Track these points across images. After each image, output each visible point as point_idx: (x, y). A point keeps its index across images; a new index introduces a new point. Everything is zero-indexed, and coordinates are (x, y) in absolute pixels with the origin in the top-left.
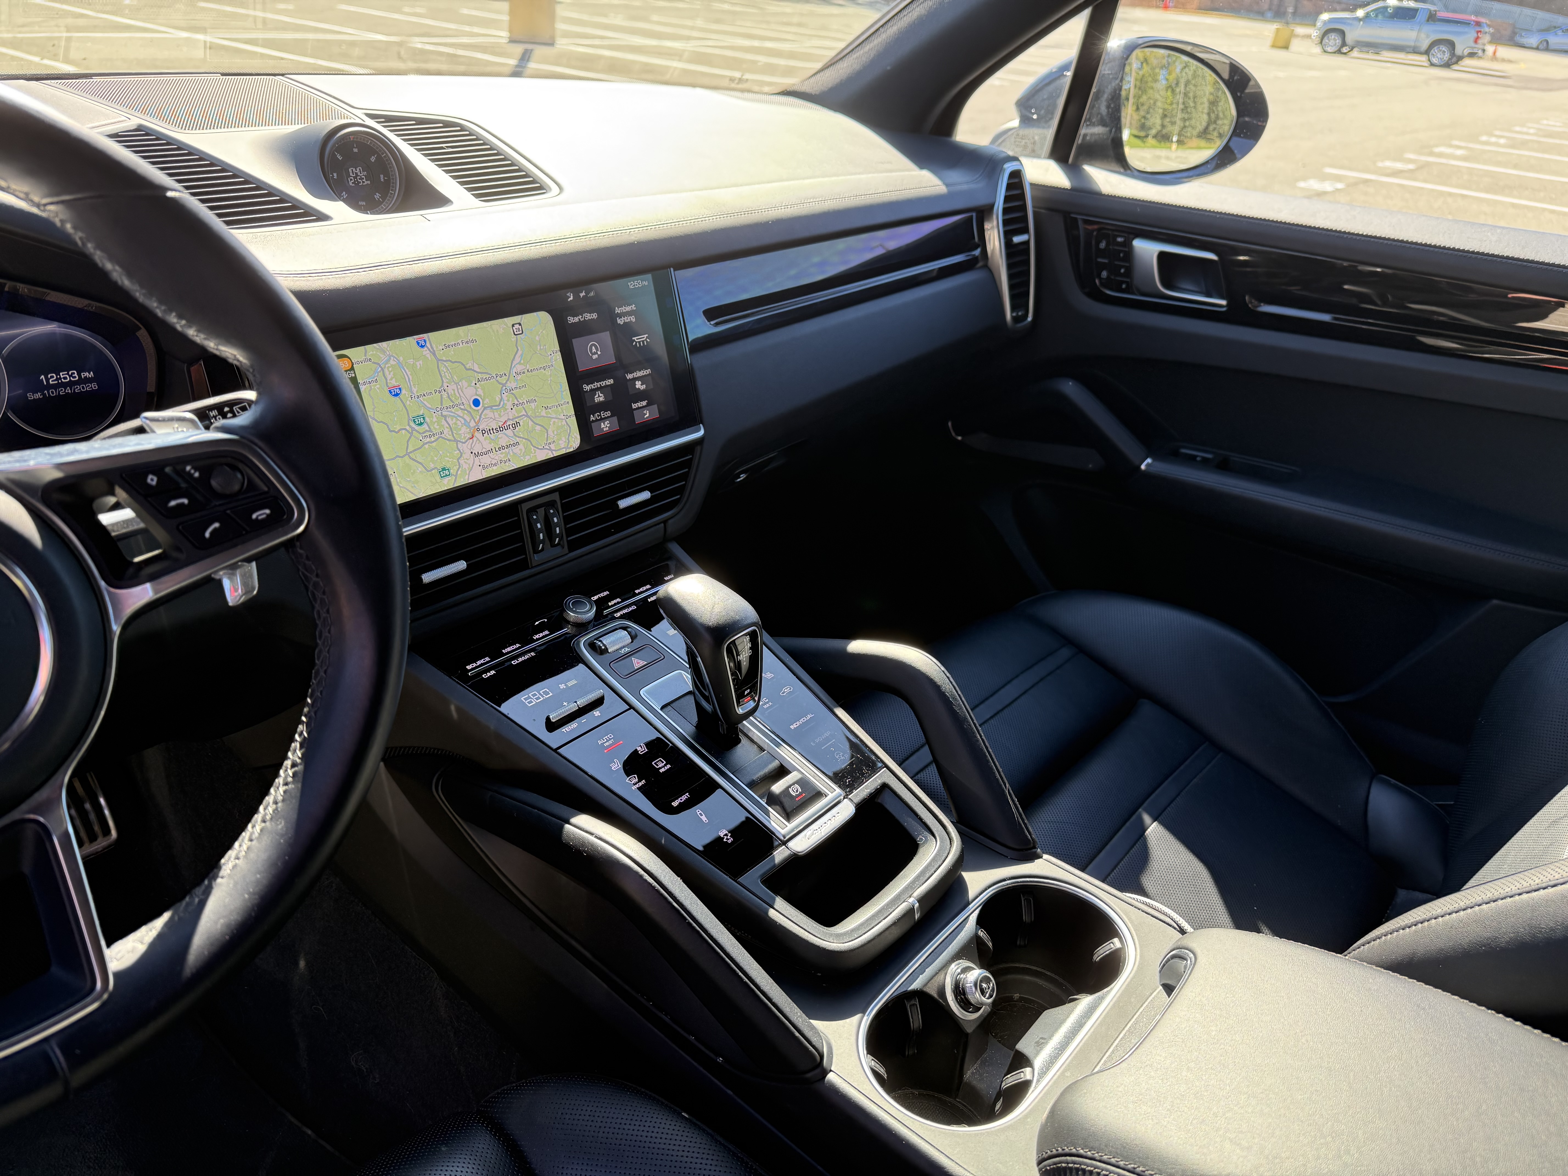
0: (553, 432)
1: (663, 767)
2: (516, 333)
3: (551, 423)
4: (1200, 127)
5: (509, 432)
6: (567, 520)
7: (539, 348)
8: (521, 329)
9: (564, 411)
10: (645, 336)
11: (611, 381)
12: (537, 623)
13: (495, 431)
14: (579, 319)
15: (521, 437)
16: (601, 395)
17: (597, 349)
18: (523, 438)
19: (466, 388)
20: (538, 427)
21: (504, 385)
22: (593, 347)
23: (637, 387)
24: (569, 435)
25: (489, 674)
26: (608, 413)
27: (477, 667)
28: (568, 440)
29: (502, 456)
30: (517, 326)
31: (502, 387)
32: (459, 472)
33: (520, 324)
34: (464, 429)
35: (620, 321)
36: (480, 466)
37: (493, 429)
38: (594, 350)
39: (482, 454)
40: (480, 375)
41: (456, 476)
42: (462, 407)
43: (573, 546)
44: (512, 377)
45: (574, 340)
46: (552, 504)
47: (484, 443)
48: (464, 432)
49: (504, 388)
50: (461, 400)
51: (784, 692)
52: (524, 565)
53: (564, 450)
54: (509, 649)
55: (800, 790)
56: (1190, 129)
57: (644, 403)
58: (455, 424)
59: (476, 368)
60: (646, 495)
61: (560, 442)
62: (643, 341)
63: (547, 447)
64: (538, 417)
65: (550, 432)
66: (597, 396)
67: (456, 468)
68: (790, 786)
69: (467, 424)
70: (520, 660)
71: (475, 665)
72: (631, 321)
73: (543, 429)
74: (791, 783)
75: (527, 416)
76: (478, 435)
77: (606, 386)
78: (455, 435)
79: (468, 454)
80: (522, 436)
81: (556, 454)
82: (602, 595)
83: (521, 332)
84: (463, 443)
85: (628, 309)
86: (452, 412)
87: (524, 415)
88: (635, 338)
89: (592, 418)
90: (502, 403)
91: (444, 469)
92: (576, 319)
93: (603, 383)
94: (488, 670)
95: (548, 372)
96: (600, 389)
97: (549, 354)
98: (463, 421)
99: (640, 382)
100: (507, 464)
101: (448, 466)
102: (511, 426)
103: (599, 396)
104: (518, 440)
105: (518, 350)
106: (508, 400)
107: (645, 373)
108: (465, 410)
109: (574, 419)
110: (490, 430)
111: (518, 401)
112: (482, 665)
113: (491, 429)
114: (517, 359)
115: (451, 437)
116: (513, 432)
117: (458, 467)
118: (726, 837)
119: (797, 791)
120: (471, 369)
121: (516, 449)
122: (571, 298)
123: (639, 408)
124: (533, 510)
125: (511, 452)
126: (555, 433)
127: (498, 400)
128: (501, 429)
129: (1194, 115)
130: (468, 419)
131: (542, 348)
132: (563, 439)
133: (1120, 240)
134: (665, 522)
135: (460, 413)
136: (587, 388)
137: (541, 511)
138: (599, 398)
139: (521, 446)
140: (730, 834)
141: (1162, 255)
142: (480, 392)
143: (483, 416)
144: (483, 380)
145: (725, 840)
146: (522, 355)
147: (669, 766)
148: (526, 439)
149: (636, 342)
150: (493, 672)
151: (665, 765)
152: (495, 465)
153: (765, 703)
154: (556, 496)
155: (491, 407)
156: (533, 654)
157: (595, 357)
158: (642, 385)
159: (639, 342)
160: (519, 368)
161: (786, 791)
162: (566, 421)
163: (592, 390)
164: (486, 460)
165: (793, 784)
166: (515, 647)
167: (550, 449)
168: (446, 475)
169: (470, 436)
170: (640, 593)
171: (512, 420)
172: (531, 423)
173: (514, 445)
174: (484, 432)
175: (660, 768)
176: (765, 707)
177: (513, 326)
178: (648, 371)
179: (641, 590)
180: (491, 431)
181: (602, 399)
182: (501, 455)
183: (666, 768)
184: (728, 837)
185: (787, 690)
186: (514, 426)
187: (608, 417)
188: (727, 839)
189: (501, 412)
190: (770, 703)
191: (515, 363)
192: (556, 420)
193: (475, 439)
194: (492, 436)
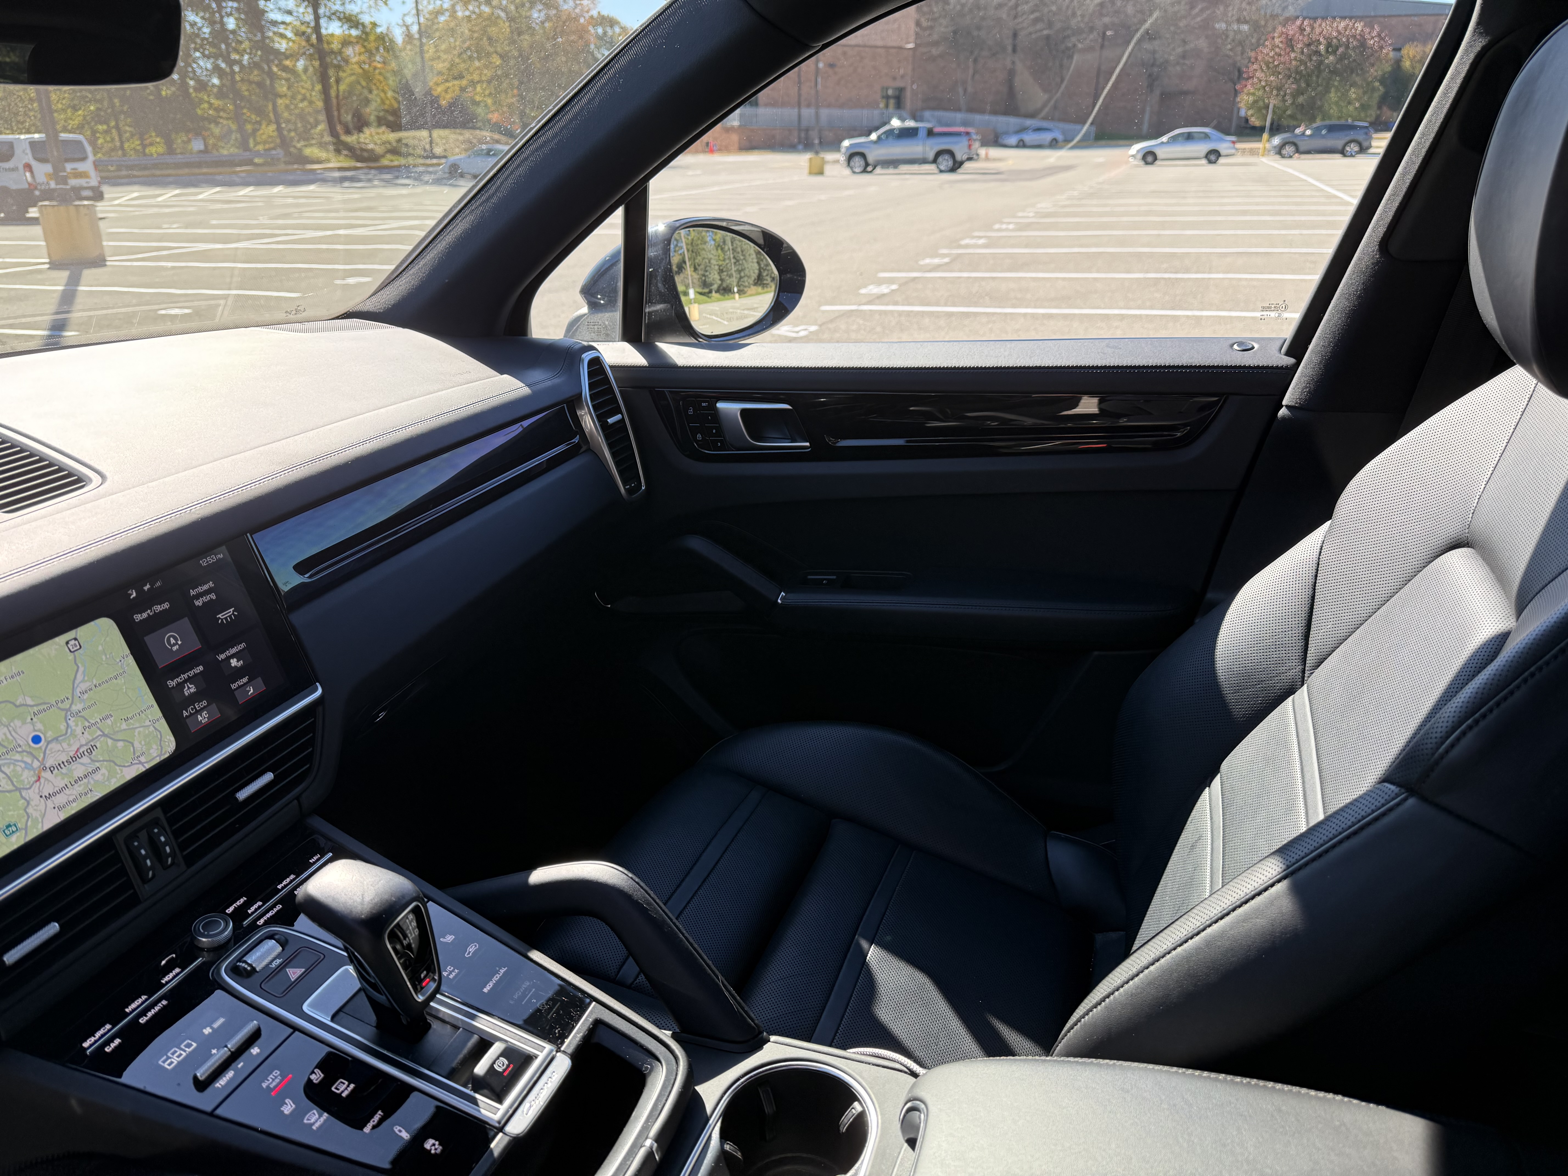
0: (140, 743)
1: (346, 1089)
2: (72, 650)
3: (136, 734)
4: (754, 276)
5: (85, 760)
6: (177, 834)
7: (104, 657)
8: (77, 644)
9: (150, 717)
10: (231, 610)
11: (201, 668)
12: (163, 962)
13: (66, 764)
14: (148, 614)
15: (100, 761)
16: (190, 686)
17: (176, 639)
18: (104, 761)
19: (20, 727)
20: (120, 744)
21: (67, 710)
22: (171, 639)
23: (233, 665)
24: (161, 740)
25: (113, 1045)
26: (204, 703)
27: (96, 1042)
28: (161, 746)
29: (81, 789)
30: (73, 642)
31: (66, 713)
32: (29, 823)
33: (76, 639)
34: (26, 773)
35: (199, 603)
36: (54, 808)
37: (63, 763)
38: (172, 641)
39: (55, 794)
40: (35, 708)
41: (26, 829)
42: (19, 749)
43: (190, 861)
44: (76, 699)
45: (145, 638)
46: (156, 822)
47: (56, 781)
48: (27, 776)
49: (69, 713)
50: (16, 741)
51: (470, 952)
52: (135, 900)
53: (158, 758)
54: (133, 1006)
55: (506, 1062)
56: (746, 279)
57: (245, 680)
58: (14, 770)
59: (29, 702)
60: (269, 777)
61: (151, 751)
62: (230, 616)
63: (135, 762)
64: (118, 732)
65: (136, 744)
66: (186, 688)
67: (24, 820)
68: (494, 1063)
69: (28, 766)
70: (150, 1014)
71: (93, 1039)
72: (212, 600)
73: (127, 744)
74: (494, 1057)
75: (104, 735)
76: (47, 774)
77: (195, 675)
78: (15, 783)
79: (35, 800)
80: (101, 759)
81: (148, 766)
82: (238, 903)
83: (78, 647)
84: (27, 789)
85: (206, 587)
86: (8, 759)
87: (100, 735)
88: (220, 616)
89: (185, 714)
90: (69, 730)
91: (9, 826)
92: (145, 615)
93: (191, 673)
94: (111, 1040)
95: (121, 681)
96: (189, 680)
97: (118, 660)
98: (23, 765)
99: (235, 660)
100: (89, 795)
101: (13, 821)
102: (86, 753)
103: (189, 688)
104: (98, 764)
105: (78, 667)
106: (77, 725)
107: (239, 648)
108: (23, 751)
109: (163, 721)
110: (59, 765)
111: (89, 722)
112: (102, 1036)
113: (61, 763)
114: (80, 677)
115: (11, 787)
116: (90, 758)
117: (26, 818)
118: (433, 1148)
119: (503, 1065)
120: (23, 705)
121: (98, 776)
122: (134, 595)
123: (239, 687)
124: (134, 836)
125: (92, 782)
126: (143, 743)
127: (63, 727)
128: (74, 759)
129: (746, 266)
130: (28, 760)
131: (108, 656)
132: (154, 746)
133: (704, 404)
134: (298, 798)
135: (18, 757)
136: (172, 683)
137: (143, 835)
138: (190, 689)
139: (103, 771)
140: (437, 1143)
141: (744, 412)
142: (39, 726)
143: (47, 752)
144: (40, 712)
145: (433, 1152)
146: (84, 672)
147: (352, 1086)
148: (107, 761)
149: (222, 619)
150: (117, 1041)
151: (348, 1086)
152: (74, 801)
153: (451, 973)
154: (159, 813)
155: (56, 739)
156: (164, 1002)
157: (175, 648)
158: (238, 662)
159: (226, 618)
160: (84, 686)
161: (491, 1069)
162: (154, 727)
163: (178, 684)
164: (60, 799)
165: (498, 1058)
166: (140, 1001)
167: (140, 763)
168: (13, 832)
169: (36, 778)
170: (283, 888)
171: (86, 745)
172: (110, 742)
173: (95, 771)
174: (52, 769)
175: (343, 1092)
176: (451, 977)
177: (67, 643)
178: (242, 646)
179: (284, 883)
180: (62, 766)
181: (193, 690)
182: (79, 788)
183: (349, 1089)
184: (437, 1146)
185: (472, 949)
186: (89, 751)
187: (205, 707)
188: (436, 1149)
189: (69, 741)
190: (456, 971)
191: (77, 682)
192: (141, 729)
193: (42, 780)
194: (64, 770)
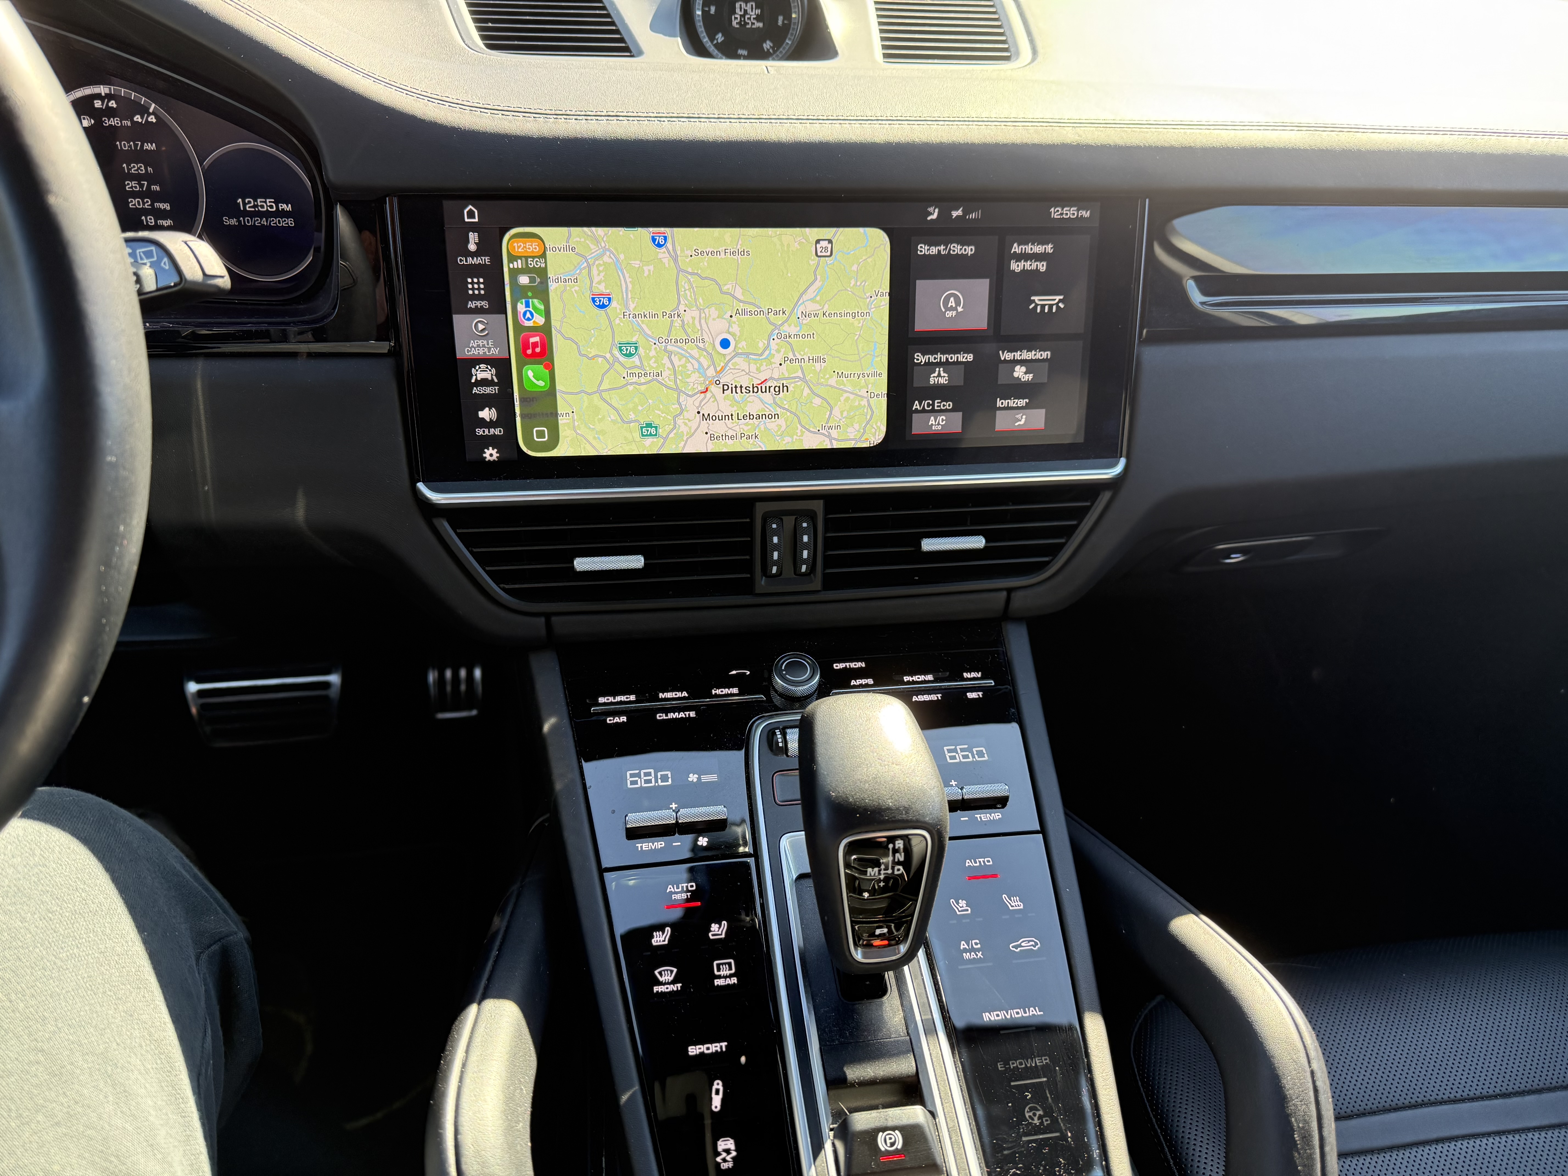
0: (842, 413)
1: (725, 977)
2: (819, 254)
3: (842, 399)
6: (829, 544)
7: (853, 282)
8: (829, 249)
9: (870, 386)
10: (1058, 298)
11: (970, 357)
12: (734, 672)
13: (744, 390)
14: (939, 251)
15: (784, 409)
17: (958, 303)
18: (787, 410)
19: (714, 319)
20: (817, 401)
21: (776, 327)
22: (952, 299)
23: (1016, 375)
24: (868, 423)
25: (617, 720)
26: (949, 405)
27: (612, 703)
28: (864, 430)
30: (824, 244)
31: (773, 330)
32: (672, 435)
33: (830, 241)
34: (695, 377)
35: (1016, 266)
36: (706, 433)
38: (952, 302)
39: (715, 418)
40: (741, 304)
41: (665, 439)
42: (701, 345)
43: (830, 583)
44: (794, 318)
45: (919, 283)
46: (811, 516)
47: (723, 403)
48: (695, 381)
49: (777, 331)
50: (702, 334)
52: (747, 587)
53: (853, 442)
54: (669, 695)
57: (1022, 402)
58: (684, 366)
59: (738, 294)
60: (978, 542)
61: (849, 430)
62: (1051, 306)
63: (823, 431)
64: (822, 384)
65: (836, 412)
66: (936, 374)
67: (668, 428)
68: (884, 1129)
69: (701, 370)
70: (671, 716)
71: (611, 699)
72: (1037, 270)
73: (825, 404)
74: (890, 1123)
75: (803, 379)
76: (716, 390)
77: (957, 363)
78: (678, 382)
79: (691, 413)
80: (786, 407)
81: (836, 445)
82: (853, 665)
83: (829, 254)
84: (688, 395)
85: (1038, 249)
86: (684, 350)
87: (798, 377)
88: (1036, 298)
89: (916, 405)
90: (767, 352)
92: (934, 250)
93: (953, 358)
94: (618, 713)
95: (857, 322)
96: (945, 364)
97: (868, 294)
98: (696, 366)
99: (1024, 369)
100: (751, 441)
101: (656, 422)
102: (772, 389)
103: (939, 375)
104: (779, 411)
105: (816, 279)
106: (778, 351)
107: (1038, 356)
108: (705, 350)
109: (884, 401)
110: (736, 387)
111: (794, 355)
112: (621, 703)
113: (739, 386)
114: (810, 293)
115: (671, 384)
116: (774, 399)
117: (671, 427)
118: (724, 1155)
120: (730, 294)
121: (772, 424)
122: (934, 216)
123: (1008, 408)
124: (778, 516)
125: (762, 427)
128: (755, 389)
130: (705, 363)
131: (858, 283)
132: (857, 426)
134: (1010, 591)
135: (695, 352)
136: (920, 358)
137: (789, 521)
138: (940, 378)
139: (781, 421)
140: (734, 1154)
142: (735, 329)
143: (730, 365)
144: (744, 313)
145: (719, 1159)
146: (820, 289)
147: (734, 980)
148: (791, 412)
149: (1037, 305)
150: (624, 719)
151: (731, 976)
152: (732, 437)
153: (973, 950)
154: (818, 506)
155: (747, 354)
156: (693, 714)
157: (949, 314)
158: (1026, 373)
159: (1043, 306)
160: (811, 307)
161: (871, 1135)
162: (868, 401)
163: (929, 364)
164: (718, 427)
165: (893, 1129)
166: (679, 694)
167: (829, 436)
169: (703, 389)
170: (909, 683)
171: (777, 380)
172: (807, 391)
173: (770, 417)
174: (726, 388)
175: (719, 977)
176: (966, 956)
177: (818, 241)
178: (1046, 355)
179: (915, 678)
180: (738, 390)
181: (943, 381)
182: (746, 427)
183: (729, 981)
184: (728, 1158)
186: (777, 389)
187: (946, 411)
188: (724, 1160)
189: (761, 365)
190: (980, 954)
191: (805, 297)
192: (852, 396)
193: (708, 394)
194: (738, 397)
